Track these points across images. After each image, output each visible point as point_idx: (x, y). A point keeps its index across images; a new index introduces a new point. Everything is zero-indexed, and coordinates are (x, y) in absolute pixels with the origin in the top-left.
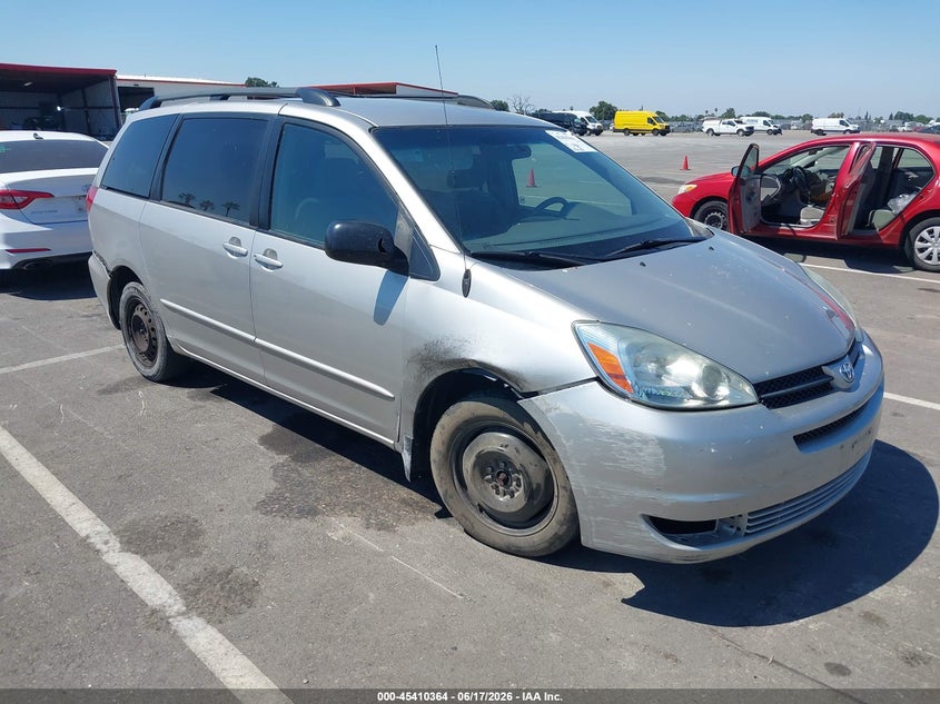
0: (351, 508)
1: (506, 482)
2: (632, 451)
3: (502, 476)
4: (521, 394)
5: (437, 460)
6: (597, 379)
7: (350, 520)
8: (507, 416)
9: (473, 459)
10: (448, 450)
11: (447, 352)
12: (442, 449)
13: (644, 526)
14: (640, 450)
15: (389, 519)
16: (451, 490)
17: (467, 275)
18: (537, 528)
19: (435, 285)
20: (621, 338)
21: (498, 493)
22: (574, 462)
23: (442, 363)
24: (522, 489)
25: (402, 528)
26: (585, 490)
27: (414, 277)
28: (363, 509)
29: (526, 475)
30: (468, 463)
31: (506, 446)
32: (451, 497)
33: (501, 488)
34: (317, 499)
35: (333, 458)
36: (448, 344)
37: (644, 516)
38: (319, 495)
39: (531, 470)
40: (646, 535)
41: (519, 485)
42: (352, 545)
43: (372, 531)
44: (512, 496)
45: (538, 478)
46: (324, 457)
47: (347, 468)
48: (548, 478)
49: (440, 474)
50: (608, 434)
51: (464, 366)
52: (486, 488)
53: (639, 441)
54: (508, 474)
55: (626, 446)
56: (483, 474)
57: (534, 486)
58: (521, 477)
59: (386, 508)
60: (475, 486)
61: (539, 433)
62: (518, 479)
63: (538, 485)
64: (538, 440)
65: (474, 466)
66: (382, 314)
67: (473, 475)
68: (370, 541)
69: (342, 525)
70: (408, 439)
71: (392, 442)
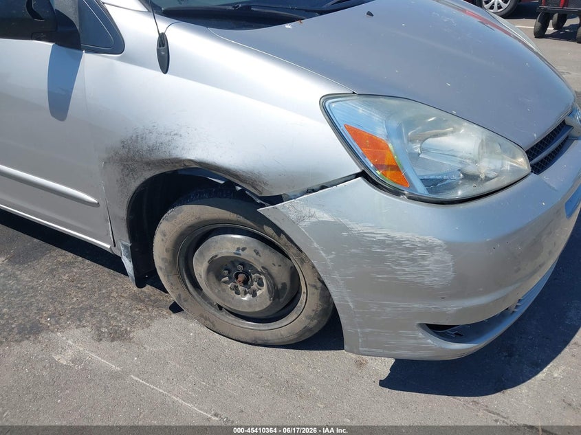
0: (78, 317)
1: (245, 283)
2: (413, 260)
3: (241, 277)
4: (261, 198)
5: (163, 267)
6: (363, 174)
7: (78, 332)
8: (241, 219)
9: (206, 265)
10: (174, 255)
11: (151, 150)
12: (167, 256)
13: (421, 334)
14: (423, 258)
15: (123, 323)
16: (184, 294)
17: (162, 41)
18: (284, 322)
19: (119, 59)
20: (390, 114)
21: (238, 293)
22: (336, 276)
23: (148, 164)
24: (265, 288)
25: (138, 333)
26: (351, 304)
27: (89, 51)
28: (92, 315)
29: (269, 275)
30: (200, 268)
31: (244, 249)
32: (186, 301)
33: (241, 288)
34: (40, 310)
35: (54, 254)
36: (152, 140)
37: (421, 325)
38: (41, 305)
39: (275, 270)
40: (423, 341)
41: (261, 284)
42: (84, 369)
43: (105, 344)
44: (254, 294)
45: (282, 277)
46: (43, 254)
47: (71, 264)
48: (294, 275)
49: (169, 280)
50: (381, 243)
51: (179, 167)
52: (224, 290)
53: (423, 248)
54: (248, 275)
55: (405, 255)
56: (219, 277)
57: (280, 286)
58: (262, 277)
59: (117, 309)
60: (211, 289)
61: (283, 236)
62: (260, 279)
63: (284, 285)
64: (282, 242)
65: (209, 270)
66: (59, 101)
67: (208, 279)
68: (104, 358)
69: (70, 342)
70: (125, 246)
71: (108, 246)
